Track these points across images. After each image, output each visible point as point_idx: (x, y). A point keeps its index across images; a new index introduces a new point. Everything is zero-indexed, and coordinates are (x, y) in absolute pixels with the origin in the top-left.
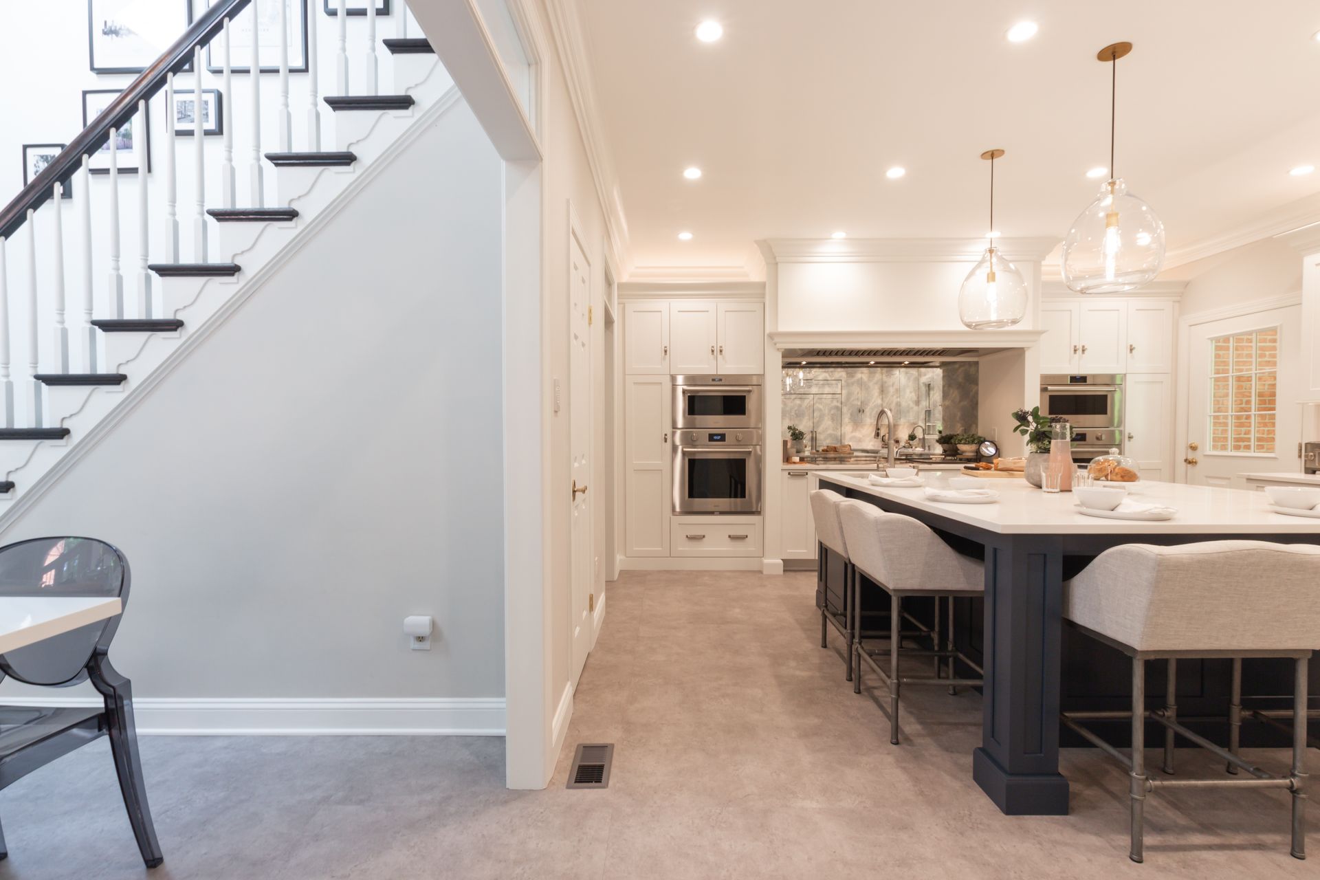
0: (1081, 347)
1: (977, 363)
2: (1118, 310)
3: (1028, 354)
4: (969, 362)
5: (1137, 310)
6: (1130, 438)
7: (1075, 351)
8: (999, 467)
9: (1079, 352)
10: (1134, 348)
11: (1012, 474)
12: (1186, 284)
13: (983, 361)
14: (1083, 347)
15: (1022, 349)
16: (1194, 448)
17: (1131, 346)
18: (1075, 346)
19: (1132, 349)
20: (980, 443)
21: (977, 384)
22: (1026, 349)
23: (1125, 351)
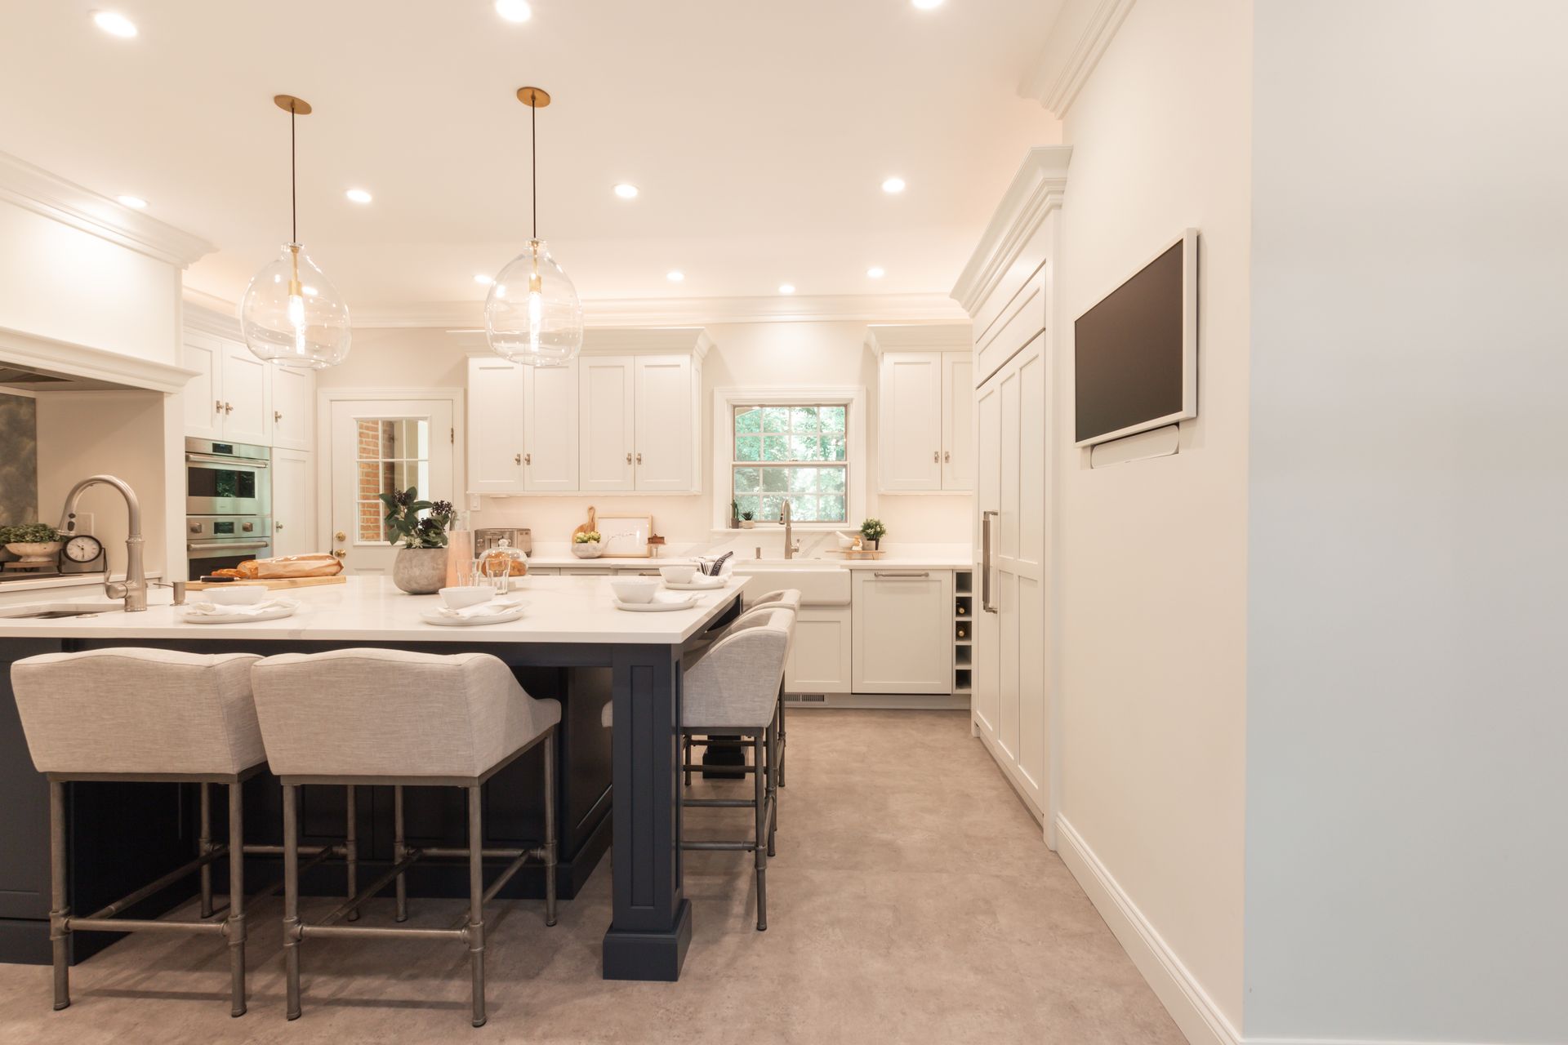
0: (225, 405)
1: (33, 401)
3: (168, 404)
4: (17, 397)
5: (282, 369)
6: (279, 527)
7: (218, 408)
8: (259, 574)
9: (223, 411)
10: (280, 417)
13: (47, 401)
14: (227, 404)
15: (161, 393)
16: (341, 538)
17: (276, 413)
18: (218, 402)
19: (277, 418)
20: (66, 540)
21: (34, 438)
22: (165, 394)
23: (270, 419)
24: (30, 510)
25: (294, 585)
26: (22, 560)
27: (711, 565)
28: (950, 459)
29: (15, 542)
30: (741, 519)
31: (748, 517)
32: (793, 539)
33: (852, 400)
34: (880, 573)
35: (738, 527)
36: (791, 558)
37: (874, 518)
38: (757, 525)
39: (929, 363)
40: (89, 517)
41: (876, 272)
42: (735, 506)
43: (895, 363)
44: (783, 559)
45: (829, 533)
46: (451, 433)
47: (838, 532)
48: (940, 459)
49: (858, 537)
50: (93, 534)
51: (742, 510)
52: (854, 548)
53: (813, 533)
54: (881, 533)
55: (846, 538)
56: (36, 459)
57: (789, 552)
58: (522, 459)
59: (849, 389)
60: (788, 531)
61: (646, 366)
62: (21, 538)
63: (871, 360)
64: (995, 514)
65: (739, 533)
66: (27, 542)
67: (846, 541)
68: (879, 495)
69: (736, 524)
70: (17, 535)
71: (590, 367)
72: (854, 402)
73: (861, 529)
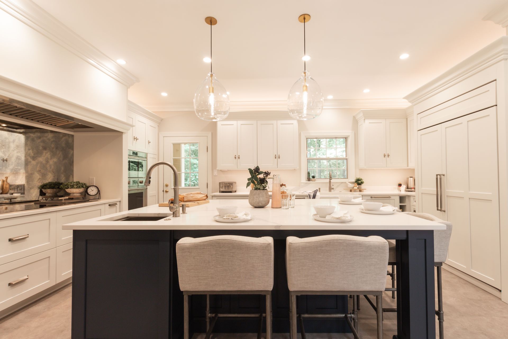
1: (73, 136)
2: (145, 124)
3: (124, 136)
4: (69, 134)
5: (150, 126)
8: (184, 200)
9: (135, 140)
11: (198, 203)
12: (162, 120)
13: (79, 136)
14: (137, 138)
15: (122, 133)
16: (167, 186)
17: (149, 141)
18: (134, 137)
19: (149, 142)
20: (87, 188)
21: (73, 149)
22: (124, 133)
23: (147, 143)
24: (71, 176)
25: (199, 204)
26: (71, 195)
27: (312, 194)
28: (389, 157)
29: (70, 188)
30: (311, 177)
31: (313, 177)
32: (332, 185)
33: (349, 136)
34: (372, 196)
35: (310, 181)
36: (331, 192)
37: (358, 177)
38: (317, 180)
39: (381, 123)
40: (94, 178)
41: (366, 91)
42: (309, 173)
43: (369, 123)
44: (328, 192)
45: (342, 183)
46: (207, 148)
47: (347, 182)
48: (386, 156)
49: (355, 184)
50: (94, 185)
51: (312, 175)
52: (355, 188)
53: (337, 183)
54: (362, 183)
55: (350, 184)
56: (73, 157)
57: (331, 189)
58: (236, 157)
59: (348, 132)
60: (330, 182)
61: (281, 124)
62: (72, 187)
63: (355, 122)
64: (444, 175)
65: (310, 183)
66: (74, 188)
67: (351, 186)
68: (359, 169)
69: (309, 179)
70: (71, 186)
71: (261, 124)
72: (350, 137)
73: (355, 181)
